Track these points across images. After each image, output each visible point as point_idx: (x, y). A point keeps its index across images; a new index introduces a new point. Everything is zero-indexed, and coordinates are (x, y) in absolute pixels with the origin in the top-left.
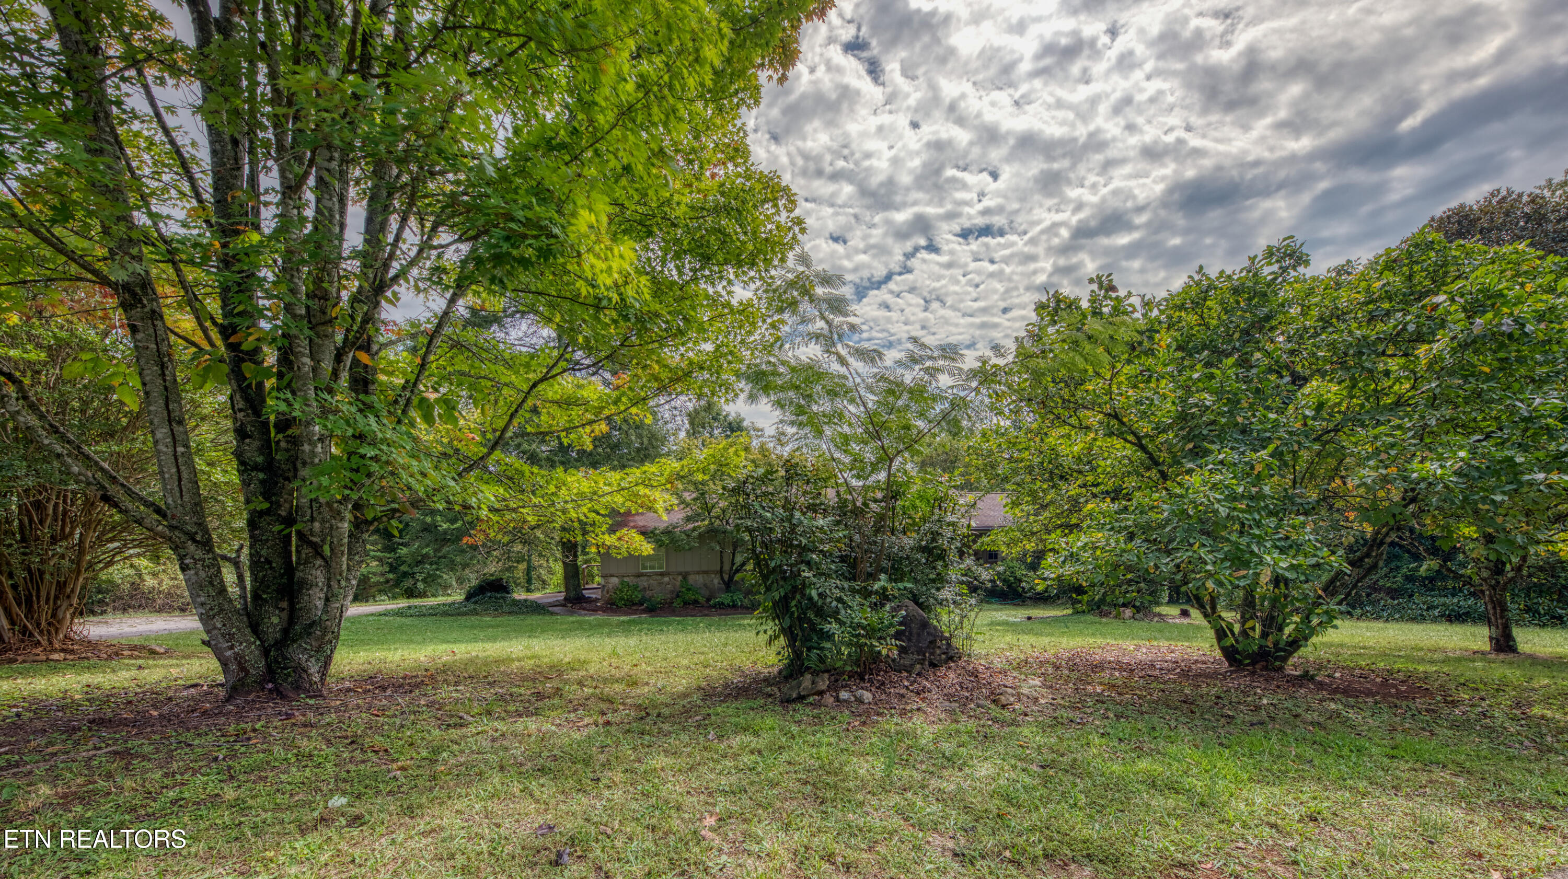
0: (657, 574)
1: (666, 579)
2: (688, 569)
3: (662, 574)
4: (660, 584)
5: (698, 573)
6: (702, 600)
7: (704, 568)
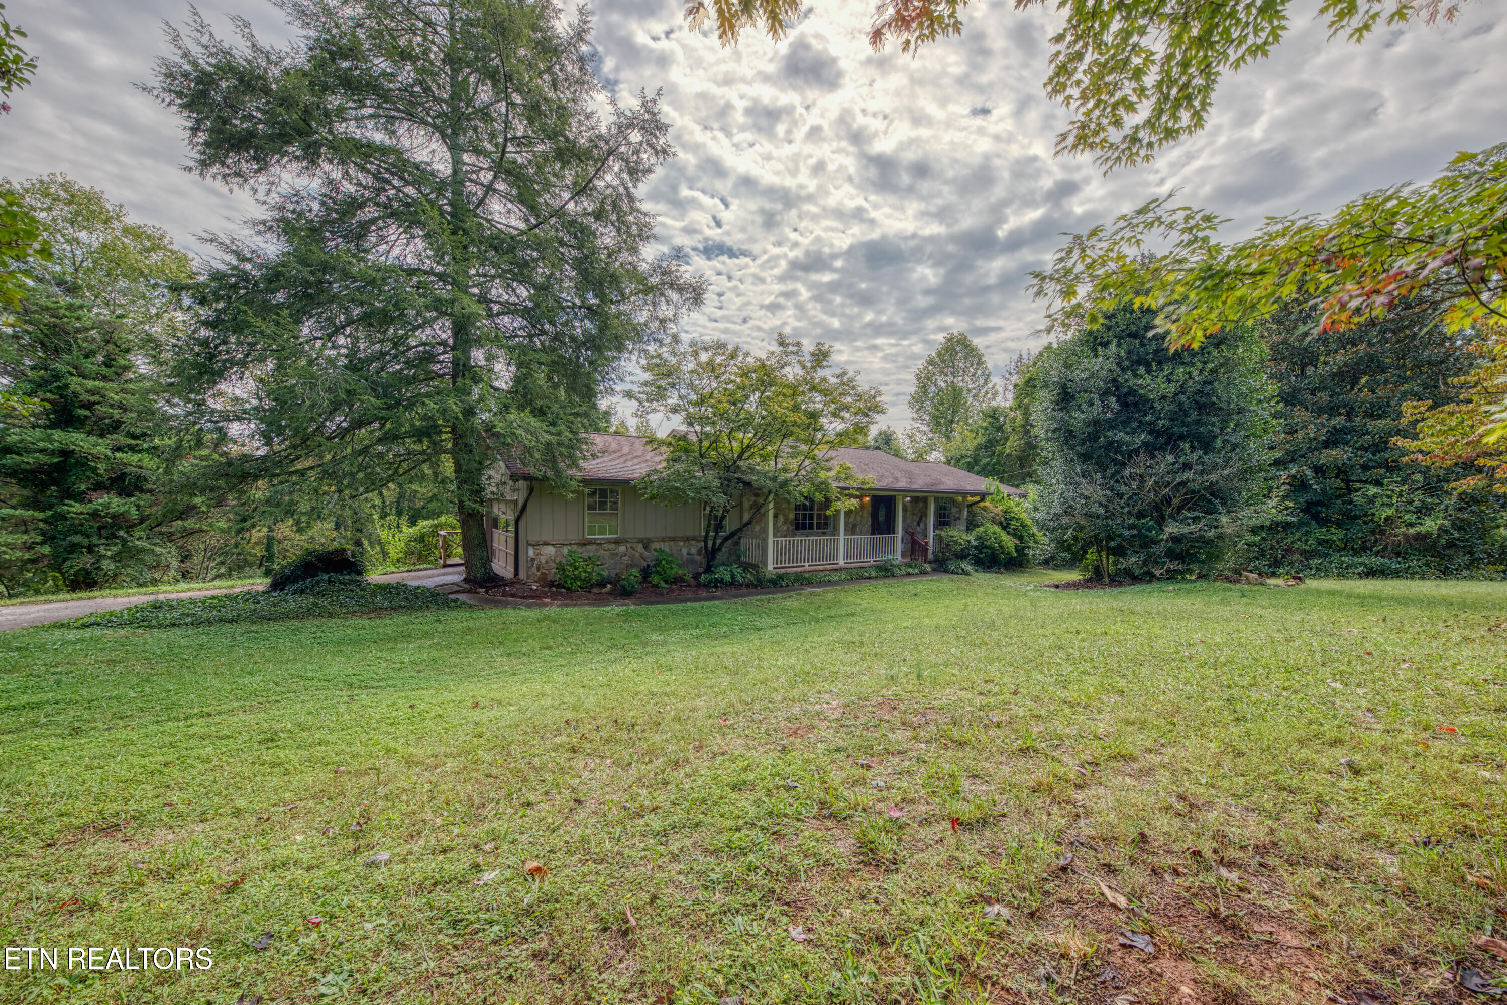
0: (609, 541)
1: (622, 548)
2: (650, 535)
3: (617, 542)
4: (614, 555)
5: (663, 540)
6: (689, 577)
7: (670, 534)
